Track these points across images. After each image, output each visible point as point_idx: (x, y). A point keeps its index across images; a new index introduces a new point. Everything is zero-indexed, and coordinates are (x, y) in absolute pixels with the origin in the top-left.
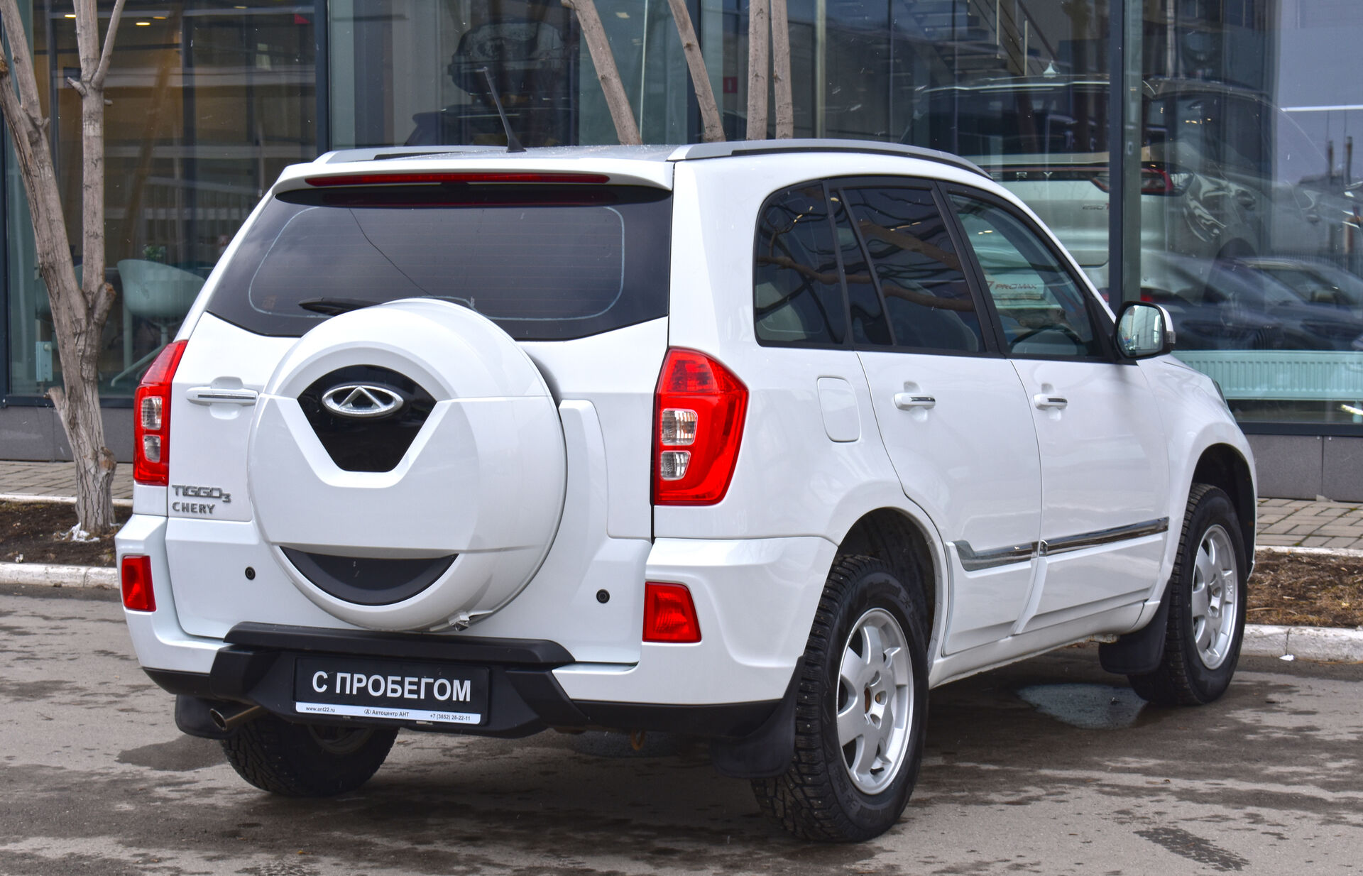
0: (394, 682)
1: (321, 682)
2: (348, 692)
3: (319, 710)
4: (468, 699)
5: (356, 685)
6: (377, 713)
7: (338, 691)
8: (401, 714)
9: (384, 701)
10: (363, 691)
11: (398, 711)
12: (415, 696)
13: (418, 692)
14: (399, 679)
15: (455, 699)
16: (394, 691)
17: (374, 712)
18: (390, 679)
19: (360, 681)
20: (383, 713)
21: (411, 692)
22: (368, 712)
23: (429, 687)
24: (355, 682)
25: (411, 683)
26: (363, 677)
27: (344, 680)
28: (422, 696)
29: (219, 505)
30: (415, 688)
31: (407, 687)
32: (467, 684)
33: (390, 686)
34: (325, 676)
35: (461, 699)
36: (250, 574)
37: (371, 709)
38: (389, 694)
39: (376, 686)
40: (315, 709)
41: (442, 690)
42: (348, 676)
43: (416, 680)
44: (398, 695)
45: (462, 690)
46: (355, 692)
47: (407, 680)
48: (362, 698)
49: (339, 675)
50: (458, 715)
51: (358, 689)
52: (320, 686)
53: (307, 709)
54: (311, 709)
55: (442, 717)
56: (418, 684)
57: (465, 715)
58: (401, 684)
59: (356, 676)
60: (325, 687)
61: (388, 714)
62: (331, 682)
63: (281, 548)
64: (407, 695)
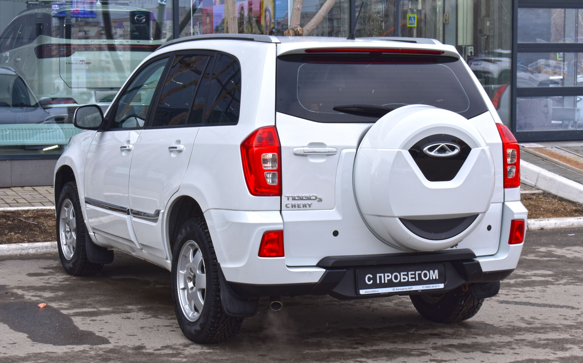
0: (404, 275)
1: (369, 279)
2: (383, 282)
3: (371, 292)
4: (437, 278)
5: (386, 278)
6: (398, 290)
7: (378, 282)
8: (409, 288)
9: (400, 284)
10: (390, 281)
11: (407, 287)
12: (414, 280)
13: (415, 278)
14: (406, 273)
15: (431, 278)
16: (404, 279)
17: (397, 289)
18: (402, 274)
19: (388, 276)
20: (401, 289)
21: (412, 278)
22: (394, 290)
23: (420, 275)
24: (386, 277)
25: (411, 274)
26: (390, 275)
27: (380, 277)
28: (417, 279)
29: (315, 203)
30: (413, 276)
31: (410, 276)
32: (436, 271)
33: (402, 277)
34: (371, 276)
35: (434, 278)
36: (336, 233)
37: (395, 288)
38: (402, 280)
39: (396, 277)
40: (369, 292)
41: (425, 275)
42: (382, 275)
43: (414, 272)
44: (406, 280)
45: (434, 274)
46: (386, 282)
47: (410, 273)
48: (390, 284)
49: (378, 275)
50: (434, 285)
51: (388, 280)
52: (369, 281)
53: (365, 292)
54: (367, 292)
55: (427, 287)
56: (415, 274)
57: (437, 285)
58: (407, 275)
59: (386, 275)
60: (372, 281)
61: (403, 289)
62: (374, 279)
63: (400, 219)
64: (410, 280)
